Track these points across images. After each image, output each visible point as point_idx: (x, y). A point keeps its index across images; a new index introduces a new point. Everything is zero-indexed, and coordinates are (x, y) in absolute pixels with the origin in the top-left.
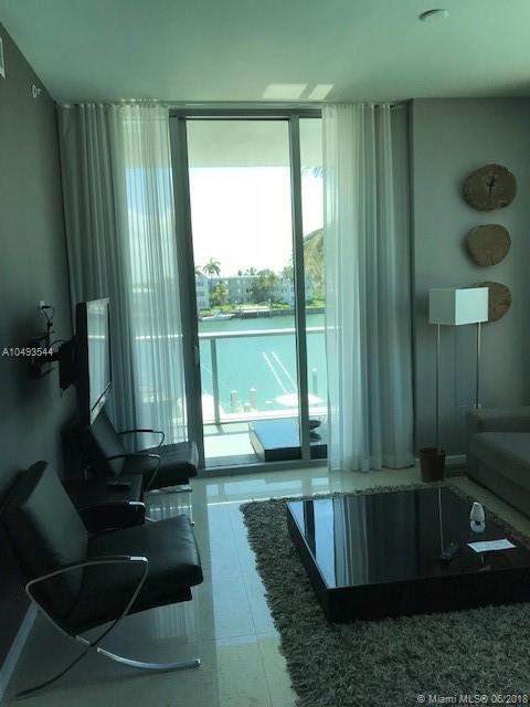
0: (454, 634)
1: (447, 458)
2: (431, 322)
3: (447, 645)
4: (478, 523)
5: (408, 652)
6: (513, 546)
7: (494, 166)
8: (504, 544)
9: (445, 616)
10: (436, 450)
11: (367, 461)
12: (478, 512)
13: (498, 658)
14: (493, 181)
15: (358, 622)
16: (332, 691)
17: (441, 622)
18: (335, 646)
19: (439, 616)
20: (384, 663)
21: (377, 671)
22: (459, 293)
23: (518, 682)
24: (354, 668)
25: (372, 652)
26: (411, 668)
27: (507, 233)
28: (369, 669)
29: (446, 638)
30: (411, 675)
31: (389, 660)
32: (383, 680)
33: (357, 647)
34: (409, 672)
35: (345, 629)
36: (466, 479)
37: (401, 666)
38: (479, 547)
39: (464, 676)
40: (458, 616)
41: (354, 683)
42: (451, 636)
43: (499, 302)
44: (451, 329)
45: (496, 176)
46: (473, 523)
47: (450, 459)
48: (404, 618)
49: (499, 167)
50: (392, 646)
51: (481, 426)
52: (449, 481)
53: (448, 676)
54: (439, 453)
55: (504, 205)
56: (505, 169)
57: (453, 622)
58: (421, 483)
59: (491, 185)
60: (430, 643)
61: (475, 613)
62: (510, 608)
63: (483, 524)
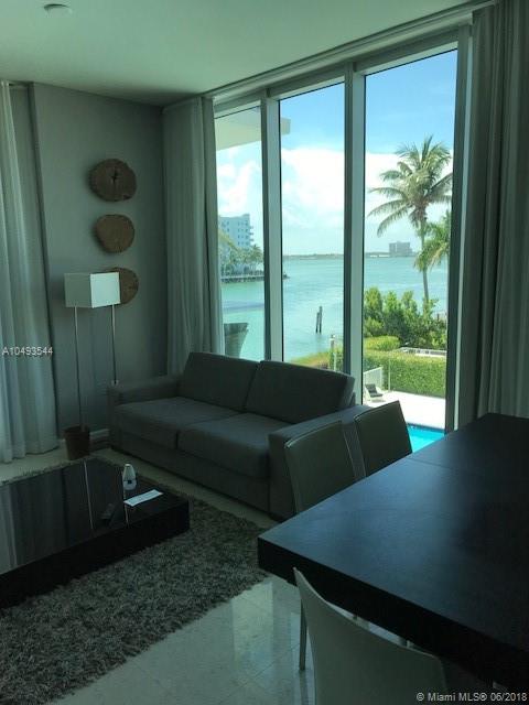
0: (120, 579)
1: (91, 433)
2: (68, 305)
3: (116, 590)
4: (130, 482)
5: (82, 608)
6: (160, 494)
7: (115, 160)
8: (154, 494)
9: (111, 567)
10: (80, 428)
11: (10, 451)
12: (130, 471)
13: (159, 585)
14: (116, 174)
15: (28, 599)
16: (14, 668)
17: (109, 574)
18: (9, 629)
19: (105, 570)
20: (61, 626)
21: (55, 634)
22: (94, 277)
23: (177, 598)
24: (31, 640)
25: (47, 621)
26: (88, 619)
27: (130, 222)
28: (47, 635)
29: (114, 585)
30: (88, 625)
31: (65, 620)
32: (62, 640)
33: (32, 621)
34: (85, 624)
35: (16, 610)
36: (110, 450)
37: (76, 622)
38: (133, 502)
39: (134, 608)
40: (121, 564)
41: (35, 653)
42: (118, 582)
43: (128, 286)
44: (87, 311)
45: (119, 170)
46: (125, 483)
47: (94, 435)
48: (74, 581)
49: (120, 162)
50: (66, 609)
51: (121, 398)
52: (94, 455)
53: (121, 614)
54: (83, 430)
55: (127, 198)
56: (125, 164)
57: (118, 570)
58: (68, 461)
59: (115, 178)
60: (101, 594)
61: (136, 557)
62: (162, 544)
63: (134, 483)
